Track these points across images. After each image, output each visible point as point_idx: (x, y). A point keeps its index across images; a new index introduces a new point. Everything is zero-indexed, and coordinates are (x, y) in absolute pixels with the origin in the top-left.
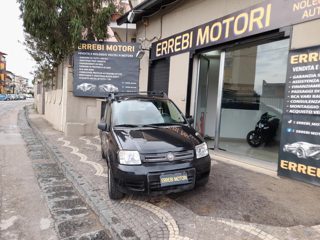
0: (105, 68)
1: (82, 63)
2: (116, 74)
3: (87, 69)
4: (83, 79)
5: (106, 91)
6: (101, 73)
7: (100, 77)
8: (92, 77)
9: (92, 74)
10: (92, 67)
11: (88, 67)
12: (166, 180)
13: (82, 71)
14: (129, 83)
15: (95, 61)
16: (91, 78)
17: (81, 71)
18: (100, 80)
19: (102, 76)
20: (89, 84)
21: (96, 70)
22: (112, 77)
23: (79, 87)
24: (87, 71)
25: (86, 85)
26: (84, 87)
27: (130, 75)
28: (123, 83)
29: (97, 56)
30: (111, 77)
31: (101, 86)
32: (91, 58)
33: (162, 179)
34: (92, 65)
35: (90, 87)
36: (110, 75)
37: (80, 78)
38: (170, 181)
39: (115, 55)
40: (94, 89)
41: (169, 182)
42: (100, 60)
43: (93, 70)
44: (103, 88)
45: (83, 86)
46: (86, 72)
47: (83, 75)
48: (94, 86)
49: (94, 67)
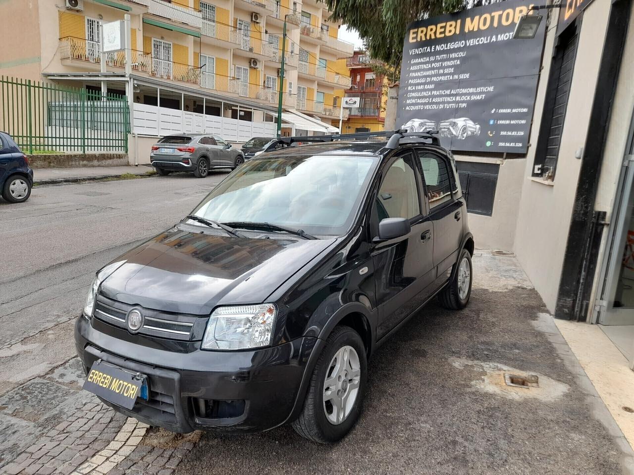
0: (456, 77)
1: (414, 75)
2: (479, 90)
3: (421, 87)
5: (453, 134)
6: (448, 92)
7: (443, 103)
8: (429, 103)
9: (429, 97)
10: (432, 80)
11: (423, 81)
12: (98, 378)
13: (413, 91)
14: (509, 111)
15: (438, 65)
16: (427, 107)
17: (410, 91)
18: (444, 110)
19: (449, 99)
20: (422, 121)
21: (439, 85)
22: (470, 98)
24: (421, 91)
25: (416, 122)
27: (513, 89)
28: (493, 112)
29: (444, 52)
30: (468, 98)
31: (444, 124)
32: (432, 59)
33: (93, 371)
34: (430, 76)
35: (423, 126)
36: (465, 94)
37: (407, 108)
38: (102, 383)
39: (484, 40)
41: (101, 385)
42: (449, 59)
43: (432, 86)
44: (449, 129)
45: (410, 125)
47: (414, 101)
49: (434, 79)
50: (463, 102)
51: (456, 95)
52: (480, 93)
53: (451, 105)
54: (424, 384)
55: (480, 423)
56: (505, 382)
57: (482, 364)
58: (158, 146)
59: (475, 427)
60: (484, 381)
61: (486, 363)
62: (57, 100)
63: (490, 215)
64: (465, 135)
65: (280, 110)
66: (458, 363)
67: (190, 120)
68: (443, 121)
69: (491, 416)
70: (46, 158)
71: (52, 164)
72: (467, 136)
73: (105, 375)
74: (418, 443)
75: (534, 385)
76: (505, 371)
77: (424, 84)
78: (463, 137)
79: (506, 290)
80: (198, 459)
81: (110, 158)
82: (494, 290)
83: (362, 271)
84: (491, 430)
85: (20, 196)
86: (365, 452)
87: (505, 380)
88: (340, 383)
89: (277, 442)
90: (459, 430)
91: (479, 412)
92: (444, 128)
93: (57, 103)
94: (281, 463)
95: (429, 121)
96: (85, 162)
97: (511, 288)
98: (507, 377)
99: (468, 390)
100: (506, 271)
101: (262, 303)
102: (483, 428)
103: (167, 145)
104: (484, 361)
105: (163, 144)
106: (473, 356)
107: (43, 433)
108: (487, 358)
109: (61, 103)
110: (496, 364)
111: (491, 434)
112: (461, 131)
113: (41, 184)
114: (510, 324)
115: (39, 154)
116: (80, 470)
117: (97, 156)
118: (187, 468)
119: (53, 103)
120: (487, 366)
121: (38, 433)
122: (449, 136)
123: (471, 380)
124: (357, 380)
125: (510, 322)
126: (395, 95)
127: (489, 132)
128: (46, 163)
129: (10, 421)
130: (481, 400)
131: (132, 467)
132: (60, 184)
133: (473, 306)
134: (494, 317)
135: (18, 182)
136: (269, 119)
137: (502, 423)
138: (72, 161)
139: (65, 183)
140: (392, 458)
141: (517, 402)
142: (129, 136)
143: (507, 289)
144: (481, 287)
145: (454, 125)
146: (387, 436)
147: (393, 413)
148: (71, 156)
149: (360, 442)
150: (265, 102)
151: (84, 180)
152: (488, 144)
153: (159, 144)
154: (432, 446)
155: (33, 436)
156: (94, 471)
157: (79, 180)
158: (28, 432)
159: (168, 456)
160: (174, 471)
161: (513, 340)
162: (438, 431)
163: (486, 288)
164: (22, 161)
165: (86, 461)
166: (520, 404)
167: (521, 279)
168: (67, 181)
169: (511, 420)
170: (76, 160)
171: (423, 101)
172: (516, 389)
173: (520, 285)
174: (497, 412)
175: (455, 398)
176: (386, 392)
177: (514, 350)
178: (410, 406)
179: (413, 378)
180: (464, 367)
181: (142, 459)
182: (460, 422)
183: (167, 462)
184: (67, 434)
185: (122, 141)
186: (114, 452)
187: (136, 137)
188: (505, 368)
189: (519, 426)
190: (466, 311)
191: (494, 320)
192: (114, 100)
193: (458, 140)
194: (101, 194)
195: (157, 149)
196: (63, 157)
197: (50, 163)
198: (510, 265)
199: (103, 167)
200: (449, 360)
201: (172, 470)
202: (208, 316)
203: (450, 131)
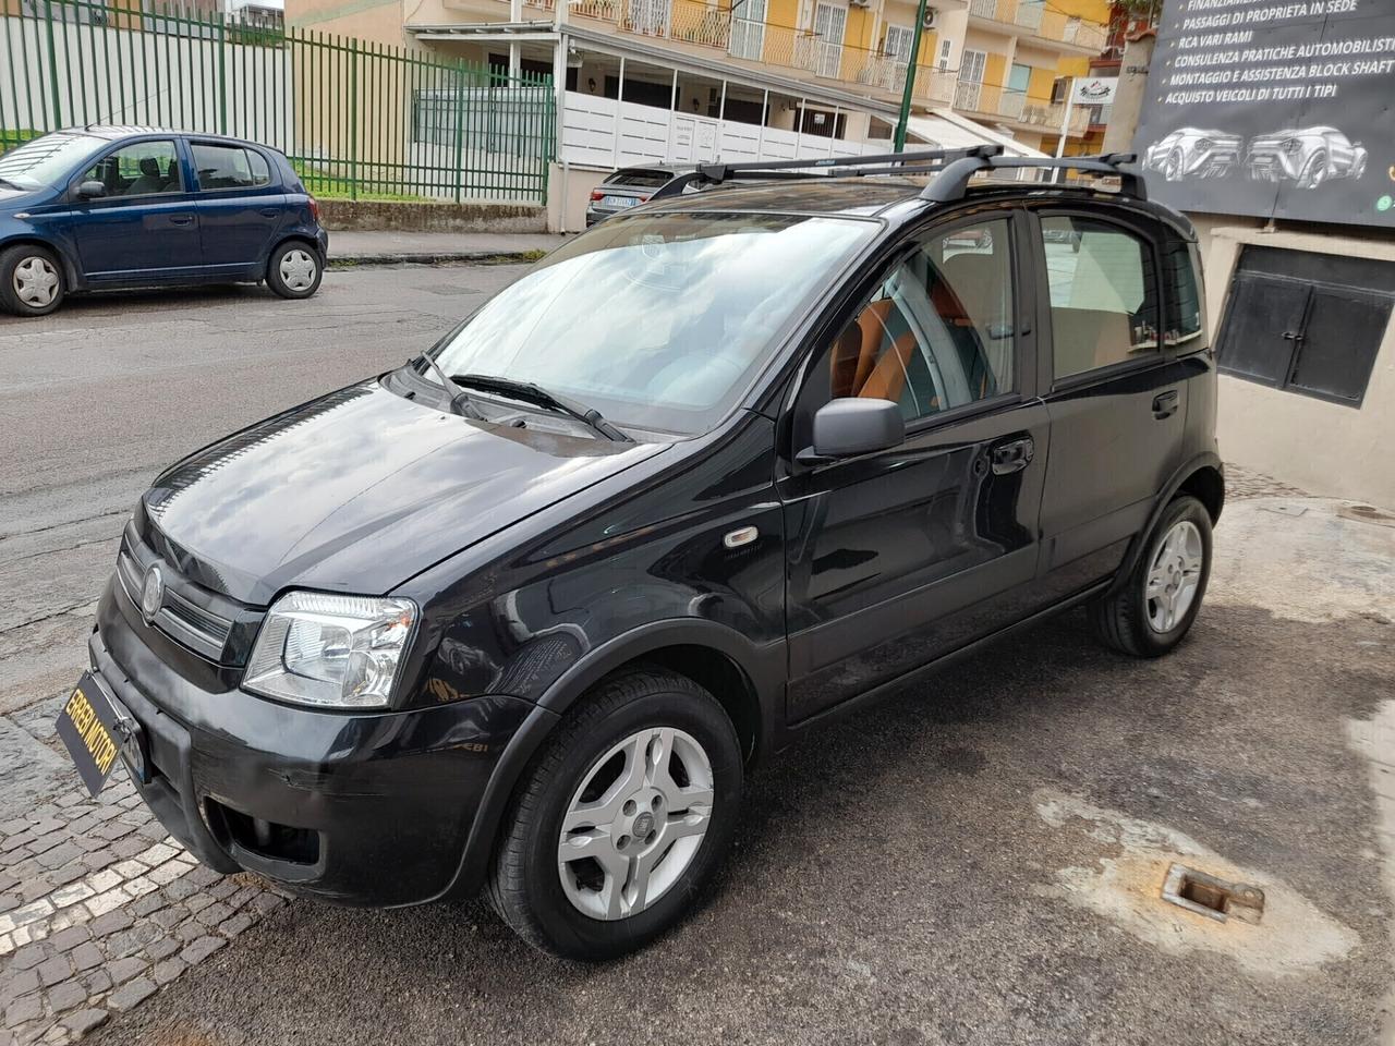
3: (1214, 40)
4: (1181, 102)
6: (1288, 53)
7: (1270, 84)
8: (1231, 86)
9: (1232, 67)
16: (1225, 96)
18: (1271, 104)
19: (1288, 73)
23: (1154, 155)
24: (1213, 50)
25: (1190, 136)
26: (1175, 154)
30: (1345, 69)
31: (1265, 144)
35: (1206, 150)
37: (1170, 99)
40: (1224, 165)
43: (1246, 37)
44: (1275, 157)
45: (1171, 146)
46: (1208, 60)
48: (1228, 143)
50: (1324, 81)
51: (1307, 62)
52: (1378, 56)
53: (1291, 89)
54: (925, 848)
55: (1015, 997)
56: (1162, 890)
57: (1122, 821)
58: (603, 192)
59: (995, 1003)
60: (1100, 871)
61: (1138, 821)
62: (431, 87)
63: (1358, 405)
64: (1319, 176)
65: (905, 110)
66: (1051, 808)
67: (685, 133)
68: (1260, 137)
69: (1059, 982)
70: (381, 209)
71: (393, 223)
72: (1323, 178)
73: (88, 707)
74: (810, 1015)
75: (1249, 913)
76: (1181, 854)
77: (1223, 30)
78: (1313, 182)
79: (1324, 620)
80: (290, 928)
81: (510, 216)
82: (1288, 617)
83: (735, 538)
84: (1038, 1024)
85: (300, 285)
86: (662, 1005)
87: (1164, 883)
88: (630, 821)
89: (475, 928)
90: (944, 1002)
91: (1032, 962)
92: (1264, 155)
93: (431, 93)
94: (448, 986)
95: (1224, 135)
96: (458, 222)
97: (1341, 614)
98: (1177, 874)
99: (1040, 890)
100: (1356, 565)
101: (385, 595)
102: (1017, 1012)
103: (622, 190)
104: (1136, 815)
105: (614, 187)
106: (1111, 795)
107: (54, 796)
108: (1151, 809)
109: (438, 93)
110: (1164, 830)
111: (1029, 1038)
112: (1309, 165)
113: (361, 264)
114: (1278, 720)
115: (371, 200)
116: (56, 897)
117: (483, 209)
118: (257, 943)
119: (423, 93)
120: (1135, 833)
121: (43, 794)
122: (1273, 179)
123: (1064, 863)
124: (701, 816)
125: (1281, 714)
126: (1141, 62)
127: (1392, 169)
128: (382, 220)
129: (35, 753)
130: (1060, 927)
131: (153, 915)
132: (399, 265)
133: (1194, 654)
134: (1240, 692)
135: (296, 254)
136: (878, 130)
137: (1082, 1010)
138: (432, 218)
139: (407, 264)
140: (719, 1039)
141: (1164, 956)
142: (552, 166)
143: (1329, 615)
144: (1254, 601)
145: (1293, 146)
146: (743, 973)
147: (796, 911)
148: (432, 206)
149: (667, 973)
150: (875, 91)
151: (447, 259)
152: (1384, 203)
153: (608, 185)
154: (843, 1032)
155: (33, 798)
156: (80, 906)
157: (437, 259)
158: (28, 788)
159: (237, 905)
160: (227, 944)
161: (1260, 768)
162: (885, 994)
163: (1267, 607)
164: (306, 212)
165: (82, 877)
166: (1170, 965)
167: (1386, 594)
168: (412, 260)
169: (1115, 1008)
170: (440, 216)
171: (1214, 78)
172: (1183, 915)
173: (1372, 611)
174: (1085, 973)
175: (987, 907)
176: (811, 850)
177: (1246, 800)
178: (854, 903)
179: (907, 826)
180: (1068, 821)
181: (183, 901)
182: (962, 980)
183: (229, 918)
184: (92, 808)
185: (537, 178)
186: (147, 869)
187: (566, 170)
188: (1185, 843)
189: (1130, 1031)
190: (1165, 666)
191: (1236, 700)
192: (530, 85)
193: (1299, 189)
194: (464, 291)
195: (599, 197)
196: (414, 209)
197: (390, 219)
198: (1377, 549)
199: (494, 233)
200: (1035, 796)
201: (225, 942)
202: (264, 609)
203: (1280, 164)
